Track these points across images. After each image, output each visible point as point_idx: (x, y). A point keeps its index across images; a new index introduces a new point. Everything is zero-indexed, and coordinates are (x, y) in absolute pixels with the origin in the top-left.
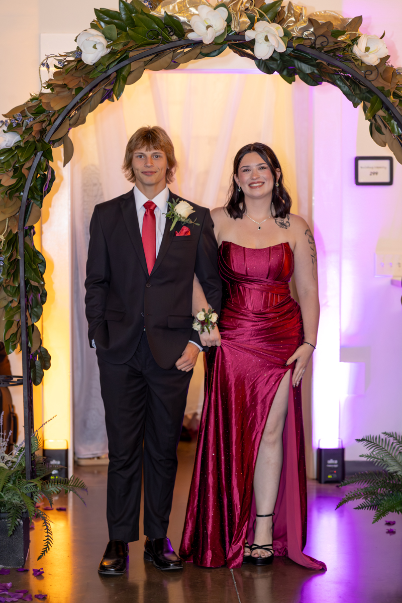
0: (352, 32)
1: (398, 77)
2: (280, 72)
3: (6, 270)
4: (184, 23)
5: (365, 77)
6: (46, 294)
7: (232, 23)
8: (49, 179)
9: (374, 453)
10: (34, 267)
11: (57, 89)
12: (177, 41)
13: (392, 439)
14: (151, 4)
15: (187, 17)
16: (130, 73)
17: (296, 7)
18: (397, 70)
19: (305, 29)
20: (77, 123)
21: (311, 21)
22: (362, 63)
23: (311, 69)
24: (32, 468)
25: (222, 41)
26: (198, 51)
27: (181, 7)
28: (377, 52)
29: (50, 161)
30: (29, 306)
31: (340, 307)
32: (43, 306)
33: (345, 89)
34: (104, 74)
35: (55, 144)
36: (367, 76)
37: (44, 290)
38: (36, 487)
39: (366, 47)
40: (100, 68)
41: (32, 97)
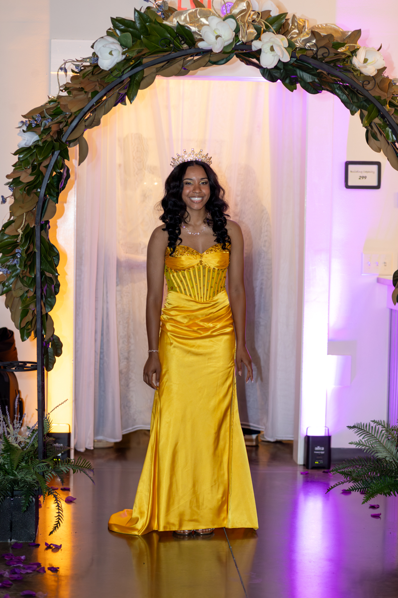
0: (352, 45)
1: (393, 87)
2: (283, 81)
3: (23, 262)
4: (195, 32)
5: (363, 87)
6: (59, 285)
7: (240, 33)
8: (64, 177)
9: (364, 440)
10: (50, 259)
11: (75, 92)
13: (380, 426)
14: (164, 14)
15: (198, 28)
16: (143, 78)
17: (299, 20)
18: (393, 81)
19: (308, 40)
20: (92, 125)
21: (314, 34)
22: (361, 73)
23: (312, 78)
24: (44, 449)
25: (230, 50)
26: (207, 59)
27: (192, 18)
28: (375, 63)
29: (65, 160)
30: (44, 296)
31: (329, 303)
32: (56, 296)
33: (344, 98)
34: (119, 79)
35: (71, 144)
36: (364, 86)
37: (57, 281)
38: (48, 466)
39: (365, 59)
40: (115, 73)
41: (50, 99)
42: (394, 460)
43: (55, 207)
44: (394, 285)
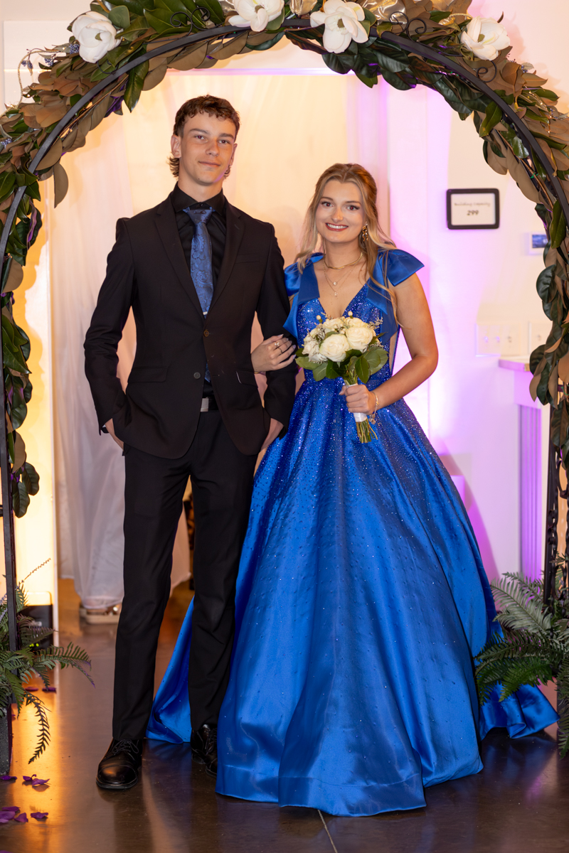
0: (459, 14)
1: (523, 76)
2: (358, 72)
5: (478, 77)
6: (31, 388)
7: (291, 1)
8: (33, 226)
10: (16, 350)
11: (45, 98)
12: (215, 28)
13: (516, 581)
16: (148, 73)
18: (523, 67)
19: (393, 10)
20: (74, 146)
22: (475, 57)
23: (401, 68)
24: (18, 634)
25: (278, 28)
26: (243, 42)
28: (495, 41)
29: (35, 200)
30: (9, 405)
31: (429, 399)
32: (27, 404)
33: (449, 94)
34: (112, 75)
35: (42, 176)
36: (480, 75)
37: (28, 382)
38: (25, 661)
39: (480, 35)
40: (106, 67)
41: (9, 109)
42: (540, 631)
43: (22, 271)
44: (533, 371)
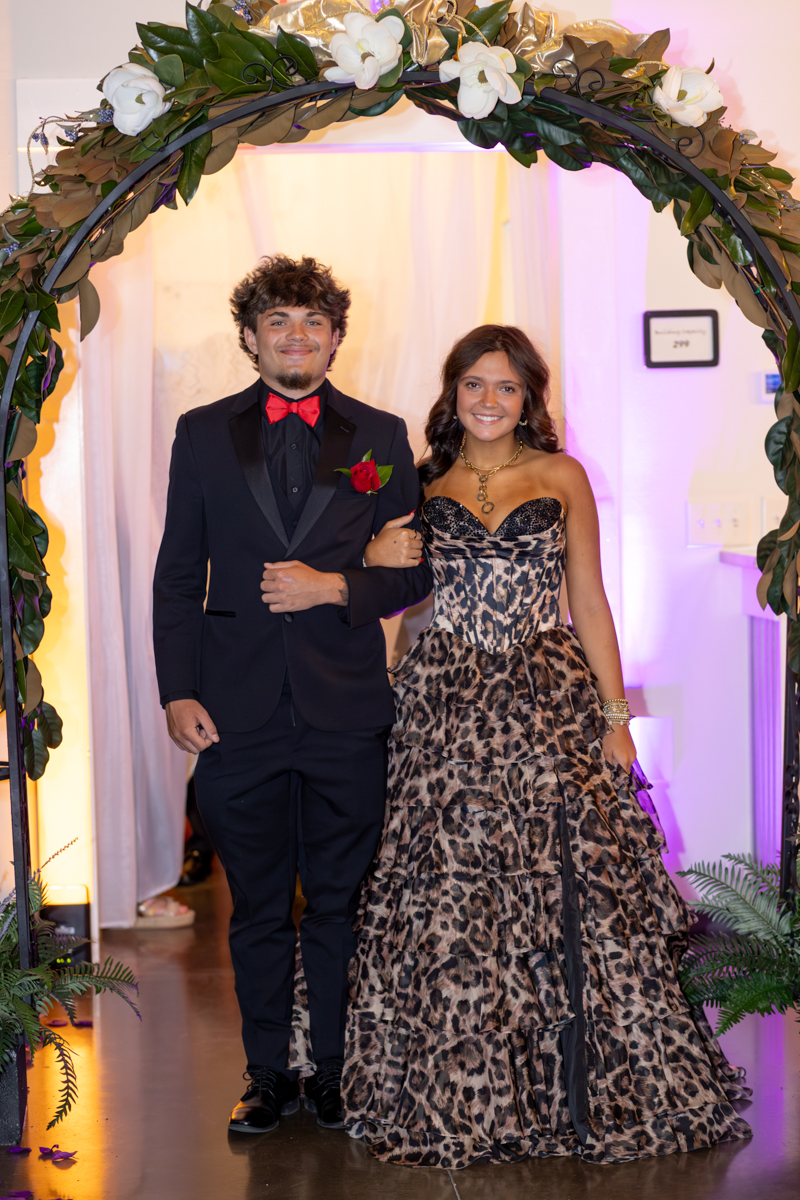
0: (650, 62)
1: (743, 149)
2: (508, 146)
4: (317, 49)
5: (679, 151)
6: (49, 597)
7: (412, 47)
8: (51, 366)
9: (710, 897)
10: (27, 542)
11: (66, 186)
12: (305, 85)
13: (741, 866)
14: (249, 13)
15: (323, 37)
16: (210, 150)
18: (742, 136)
19: (558, 57)
20: (106, 254)
21: (570, 41)
22: (673, 122)
23: (569, 136)
24: (32, 945)
25: (393, 84)
26: (345, 104)
27: (310, 18)
28: (702, 99)
29: (52, 330)
30: (18, 621)
31: (621, 609)
32: (44, 620)
33: (638, 176)
34: (160, 153)
35: (63, 296)
36: (681, 148)
37: (46, 588)
38: (41, 983)
39: (680, 91)
40: (151, 141)
41: (15, 202)
42: (775, 937)
43: (35, 432)
44: (762, 571)
